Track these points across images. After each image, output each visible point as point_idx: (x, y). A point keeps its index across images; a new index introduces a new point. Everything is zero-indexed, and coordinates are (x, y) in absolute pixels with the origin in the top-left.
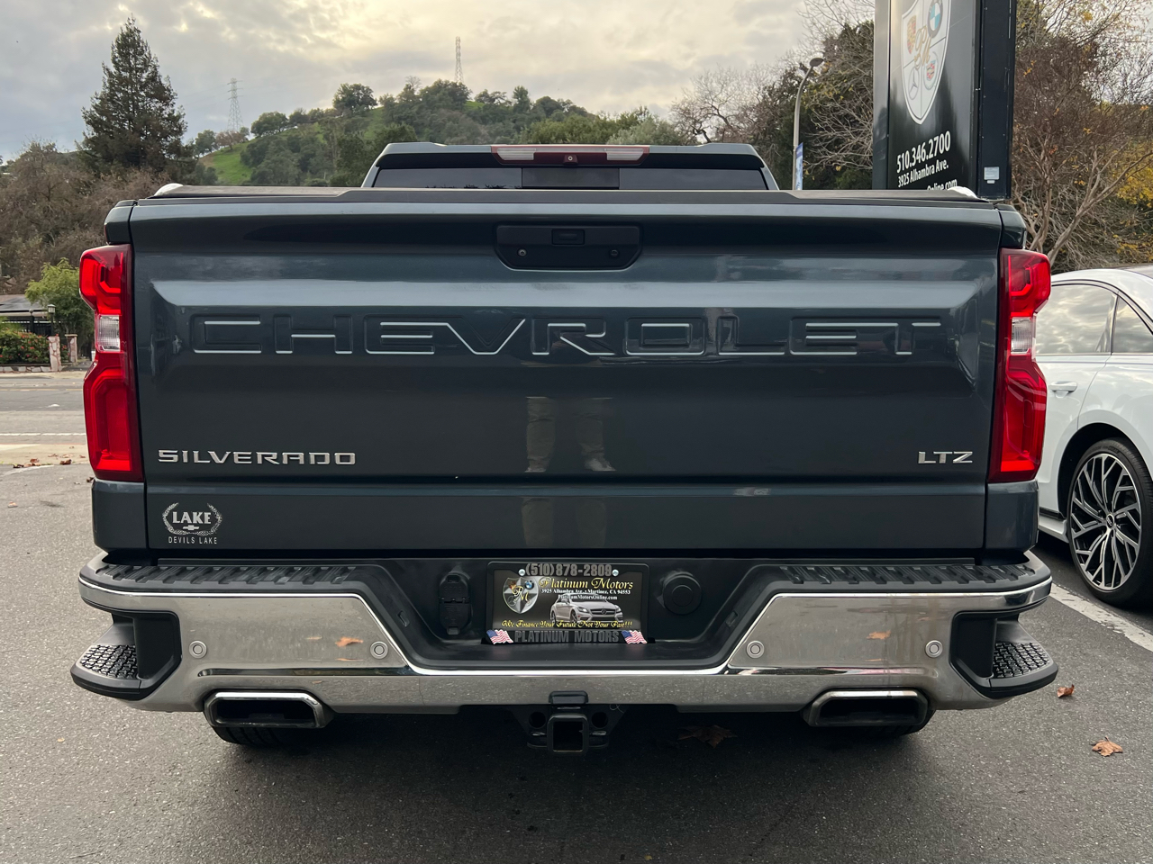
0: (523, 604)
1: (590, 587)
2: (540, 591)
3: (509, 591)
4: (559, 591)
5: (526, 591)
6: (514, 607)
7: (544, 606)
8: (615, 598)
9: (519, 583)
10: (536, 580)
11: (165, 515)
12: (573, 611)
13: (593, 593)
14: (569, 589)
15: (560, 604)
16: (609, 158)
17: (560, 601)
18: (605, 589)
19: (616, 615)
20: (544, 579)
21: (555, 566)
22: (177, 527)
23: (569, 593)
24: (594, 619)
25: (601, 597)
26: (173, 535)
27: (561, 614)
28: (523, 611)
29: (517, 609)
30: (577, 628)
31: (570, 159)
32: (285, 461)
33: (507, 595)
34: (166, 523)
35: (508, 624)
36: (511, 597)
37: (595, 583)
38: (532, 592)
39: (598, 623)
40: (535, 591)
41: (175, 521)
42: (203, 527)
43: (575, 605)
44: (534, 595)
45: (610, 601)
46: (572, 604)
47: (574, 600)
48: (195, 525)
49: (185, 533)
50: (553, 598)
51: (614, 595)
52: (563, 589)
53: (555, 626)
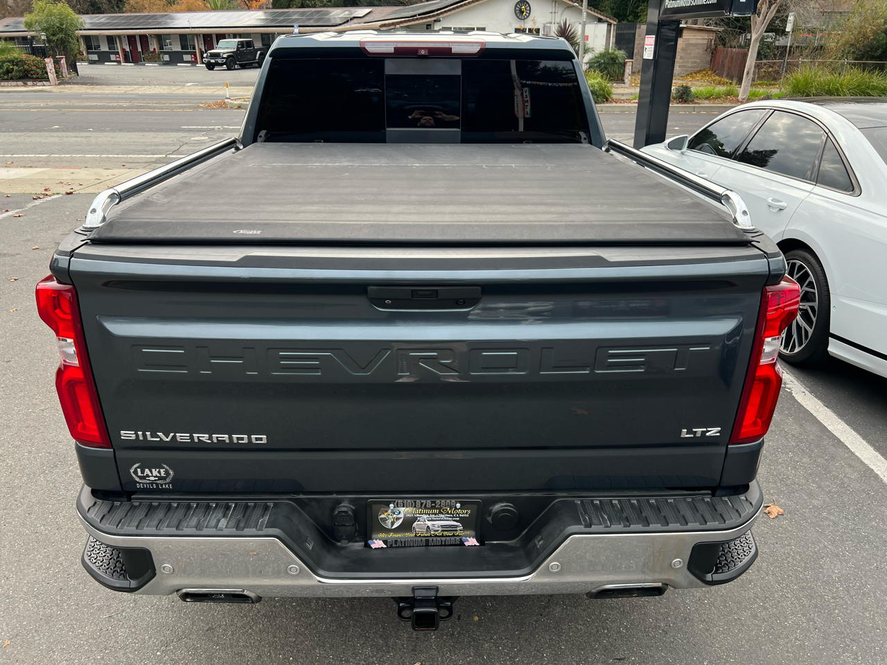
0: (393, 524)
1: (440, 513)
2: (405, 515)
3: (382, 516)
4: (418, 515)
5: (395, 516)
6: (387, 525)
7: (407, 525)
8: (458, 519)
9: (390, 511)
10: (402, 509)
11: (132, 471)
12: (428, 526)
13: (443, 516)
14: (425, 514)
15: (419, 523)
16: (453, 51)
17: (419, 521)
18: (451, 514)
19: (458, 529)
20: (408, 509)
21: (415, 502)
22: (140, 477)
23: (425, 516)
24: (442, 531)
25: (448, 518)
26: (140, 483)
27: (419, 528)
28: (393, 527)
29: (389, 526)
30: (431, 536)
31: (423, 52)
32: (215, 441)
33: (381, 519)
34: (134, 476)
35: (383, 535)
36: (384, 520)
37: (443, 510)
38: (399, 516)
39: (445, 533)
40: (402, 515)
41: (140, 474)
42: (160, 478)
43: (429, 523)
44: (401, 518)
45: (454, 521)
46: (427, 522)
47: (428, 520)
48: (155, 477)
49: (148, 482)
50: (415, 519)
51: (457, 517)
52: (421, 514)
53: (416, 536)
